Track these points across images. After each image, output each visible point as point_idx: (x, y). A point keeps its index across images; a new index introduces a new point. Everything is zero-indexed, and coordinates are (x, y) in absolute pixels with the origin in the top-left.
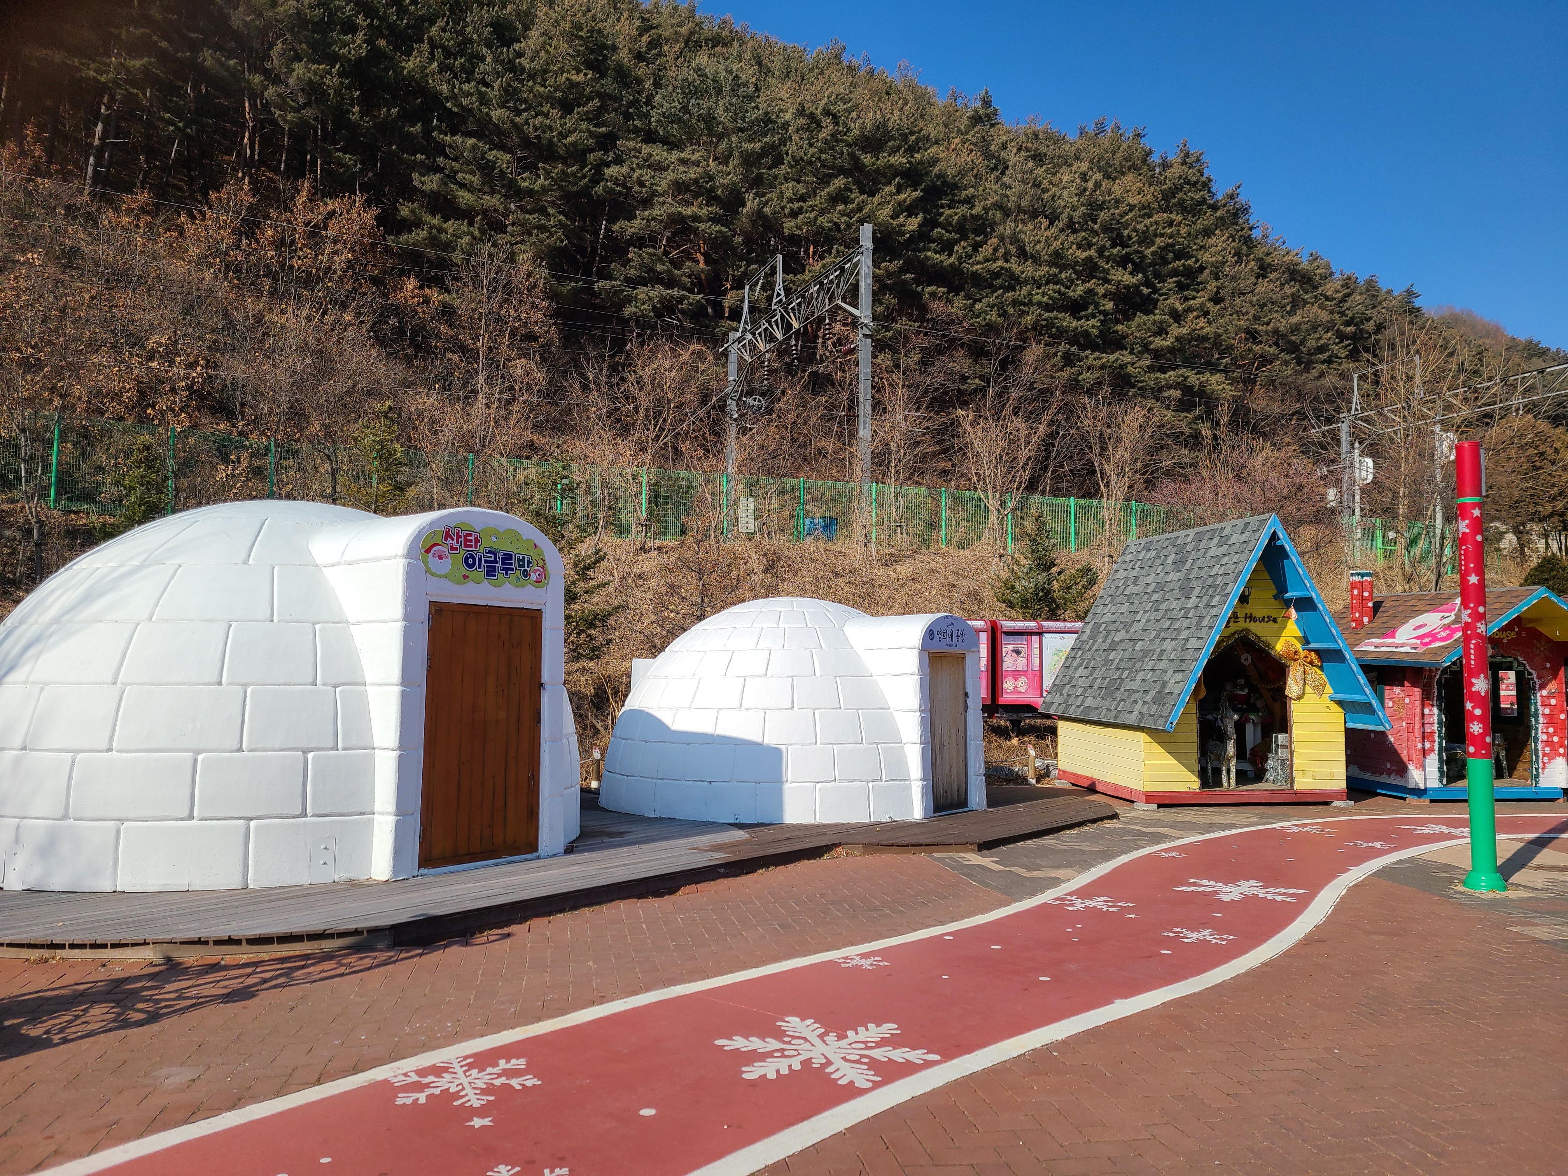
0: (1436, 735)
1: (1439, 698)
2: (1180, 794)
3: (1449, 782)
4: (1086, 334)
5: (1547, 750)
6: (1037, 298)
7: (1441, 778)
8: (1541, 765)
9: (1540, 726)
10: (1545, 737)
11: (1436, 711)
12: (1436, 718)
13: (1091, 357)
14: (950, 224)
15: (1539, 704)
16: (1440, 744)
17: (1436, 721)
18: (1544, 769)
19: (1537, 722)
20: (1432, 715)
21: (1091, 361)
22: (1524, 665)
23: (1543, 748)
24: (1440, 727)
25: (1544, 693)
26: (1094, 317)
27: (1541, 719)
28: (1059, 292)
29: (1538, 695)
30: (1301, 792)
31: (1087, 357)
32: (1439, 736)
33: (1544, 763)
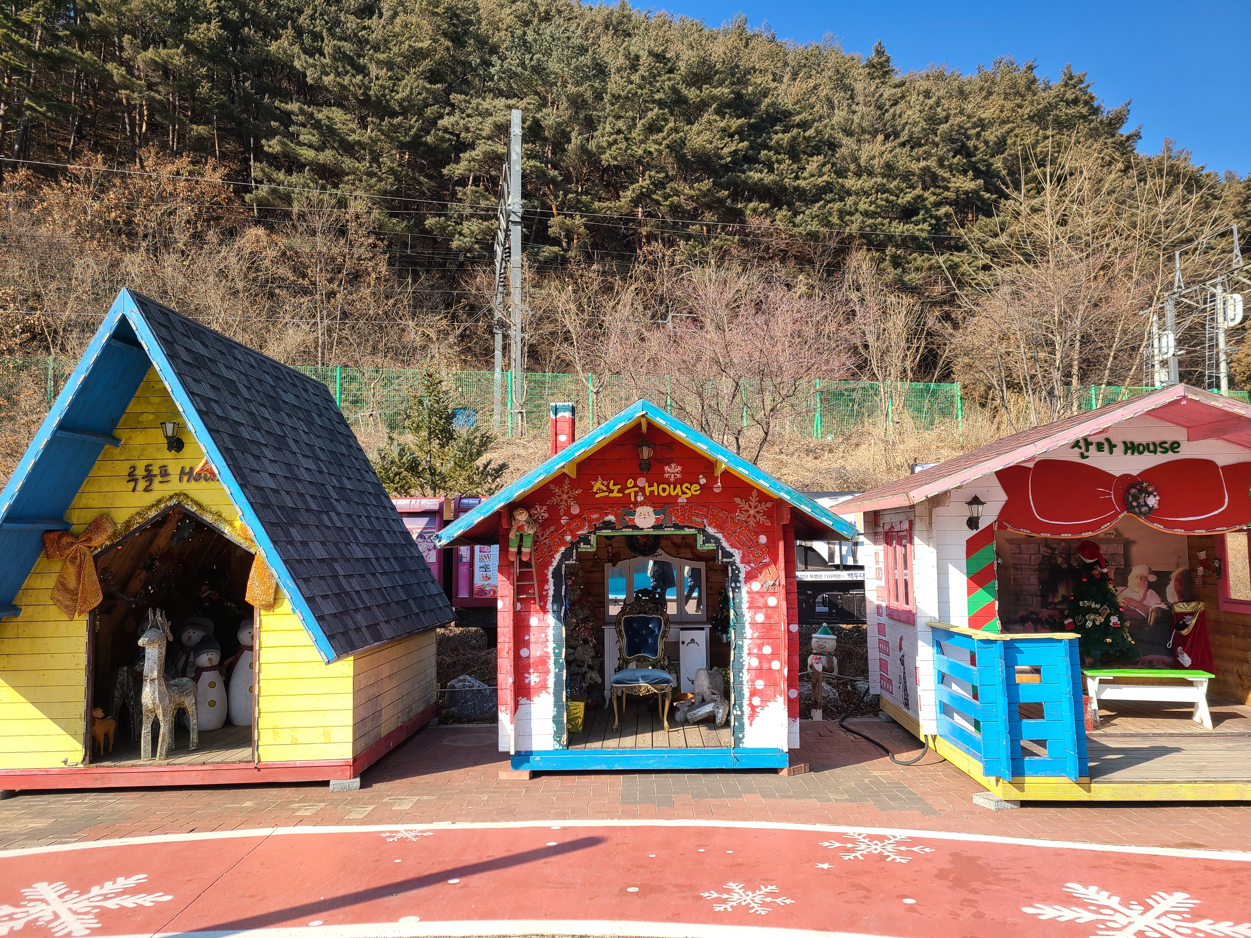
0: (551, 662)
1: (557, 599)
2: (47, 773)
3: (571, 741)
4: (914, 238)
5: (760, 684)
6: (862, 207)
7: (557, 735)
8: (747, 710)
9: (746, 643)
10: (755, 662)
11: (551, 619)
12: (550, 632)
13: (919, 260)
14: (781, 146)
15: (745, 605)
16: (558, 676)
17: (551, 638)
18: (753, 715)
19: (741, 636)
20: (543, 628)
21: (919, 262)
22: (717, 541)
23: (752, 681)
24: (558, 646)
25: (756, 586)
26: (924, 221)
27: (748, 631)
28: (887, 201)
29: (744, 590)
30: (269, 767)
31: (915, 259)
32: (556, 662)
33: (753, 708)
